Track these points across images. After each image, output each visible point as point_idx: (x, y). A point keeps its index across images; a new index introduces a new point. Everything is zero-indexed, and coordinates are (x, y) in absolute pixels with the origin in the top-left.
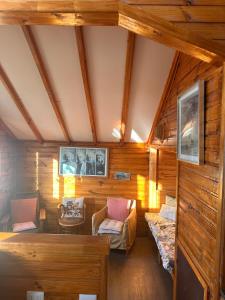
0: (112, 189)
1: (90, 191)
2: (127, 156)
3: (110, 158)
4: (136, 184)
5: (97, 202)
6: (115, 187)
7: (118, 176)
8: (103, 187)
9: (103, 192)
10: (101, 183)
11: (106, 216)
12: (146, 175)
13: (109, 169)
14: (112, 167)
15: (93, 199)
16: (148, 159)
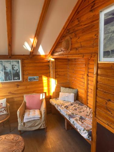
0: (26, 88)
1: (10, 93)
2: (35, 64)
3: (23, 67)
4: (42, 83)
5: (15, 99)
6: (28, 87)
7: (30, 79)
8: (20, 88)
9: (20, 92)
10: (18, 86)
11: (26, 108)
12: (48, 76)
13: (23, 75)
14: (25, 73)
15: (13, 98)
16: (49, 66)
